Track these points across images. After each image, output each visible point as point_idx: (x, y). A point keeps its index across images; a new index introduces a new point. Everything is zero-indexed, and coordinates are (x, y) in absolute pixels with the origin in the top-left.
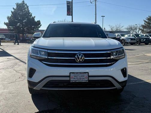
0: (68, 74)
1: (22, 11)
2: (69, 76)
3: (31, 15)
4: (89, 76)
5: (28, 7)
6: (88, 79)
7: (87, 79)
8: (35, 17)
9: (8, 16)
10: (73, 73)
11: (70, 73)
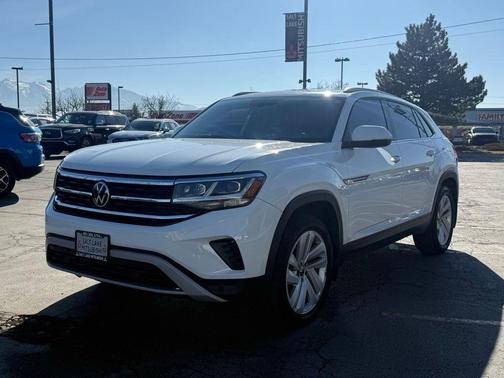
0: (73, 235)
1: (423, 48)
2: (74, 240)
3: (455, 61)
4: (111, 247)
5: (443, 34)
6: (109, 254)
7: (106, 255)
8: (465, 65)
9: (379, 71)
10: (82, 232)
11: (77, 231)
